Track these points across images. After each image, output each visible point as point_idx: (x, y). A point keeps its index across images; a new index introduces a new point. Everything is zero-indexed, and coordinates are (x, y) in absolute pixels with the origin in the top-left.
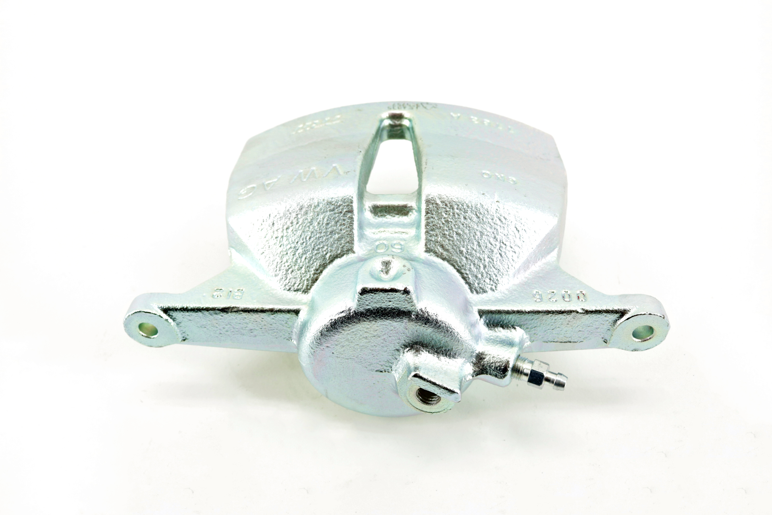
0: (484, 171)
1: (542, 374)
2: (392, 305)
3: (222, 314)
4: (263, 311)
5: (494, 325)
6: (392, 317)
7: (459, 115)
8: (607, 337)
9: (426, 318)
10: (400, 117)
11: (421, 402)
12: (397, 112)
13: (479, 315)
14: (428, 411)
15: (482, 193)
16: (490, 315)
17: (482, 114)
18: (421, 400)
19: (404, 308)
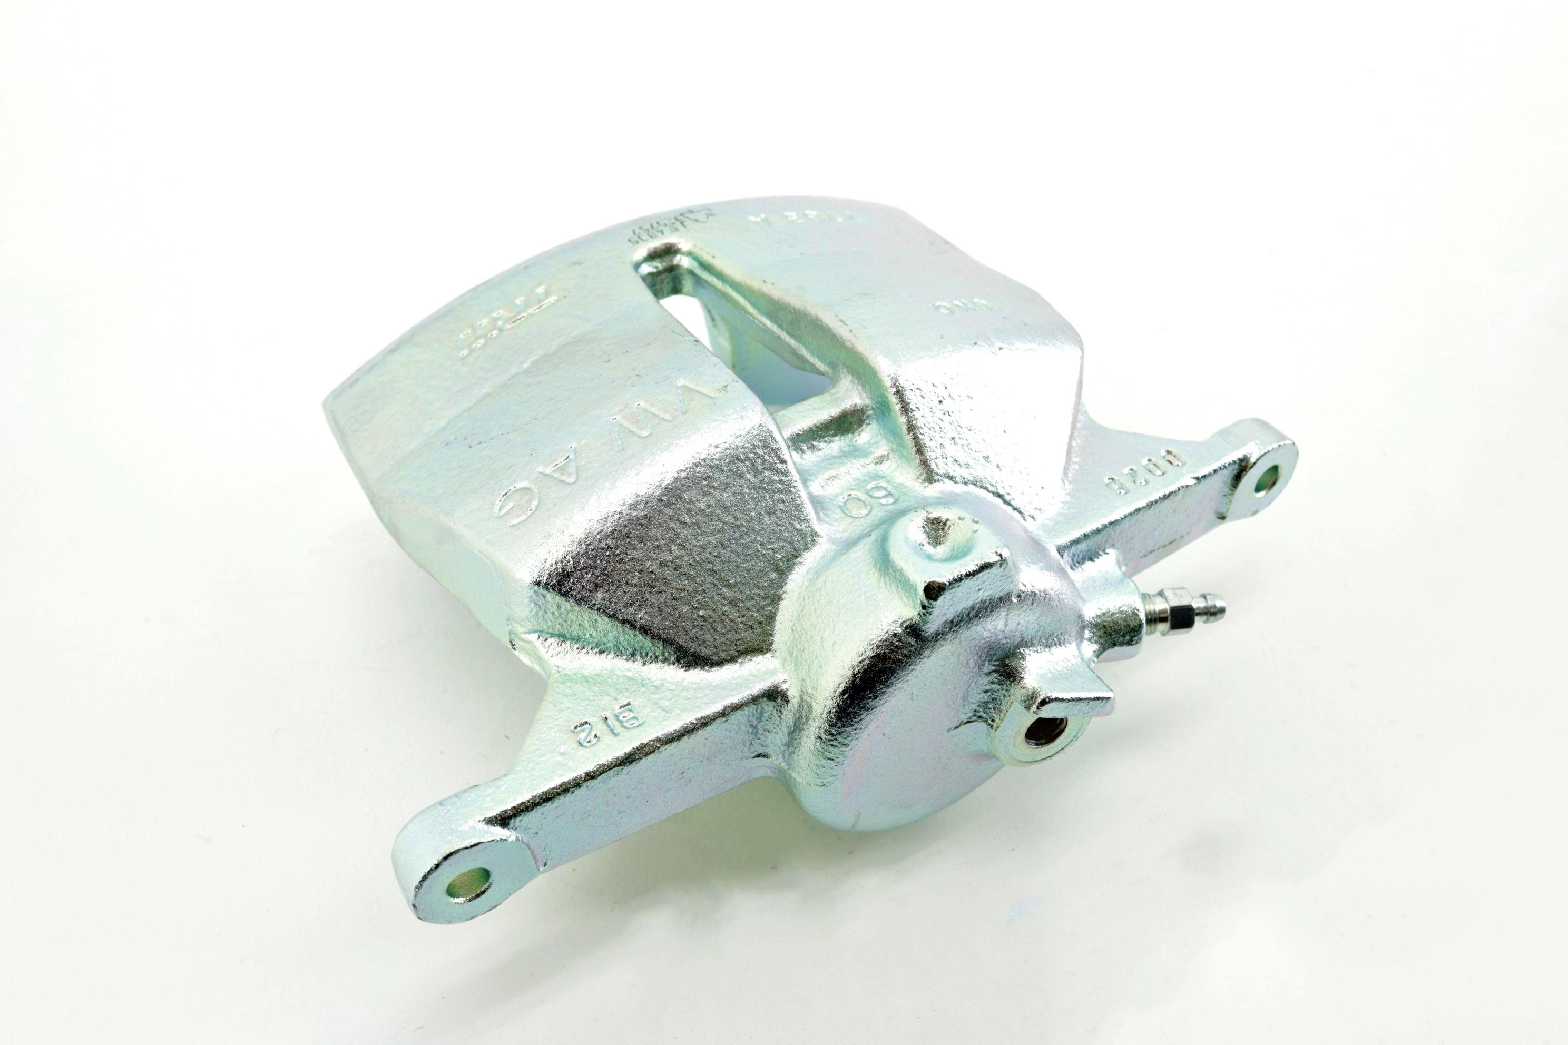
0: (938, 303)
1: (1190, 607)
2: (984, 595)
3: (626, 769)
4: (705, 723)
5: (1079, 563)
6: (984, 616)
7: (763, 216)
8: (1222, 510)
9: (1032, 592)
10: (669, 251)
11: (1040, 746)
12: (658, 243)
13: (1059, 553)
14: (1044, 757)
15: (973, 342)
16: (1073, 549)
17: (799, 203)
18: (1037, 744)
19: (1001, 591)
